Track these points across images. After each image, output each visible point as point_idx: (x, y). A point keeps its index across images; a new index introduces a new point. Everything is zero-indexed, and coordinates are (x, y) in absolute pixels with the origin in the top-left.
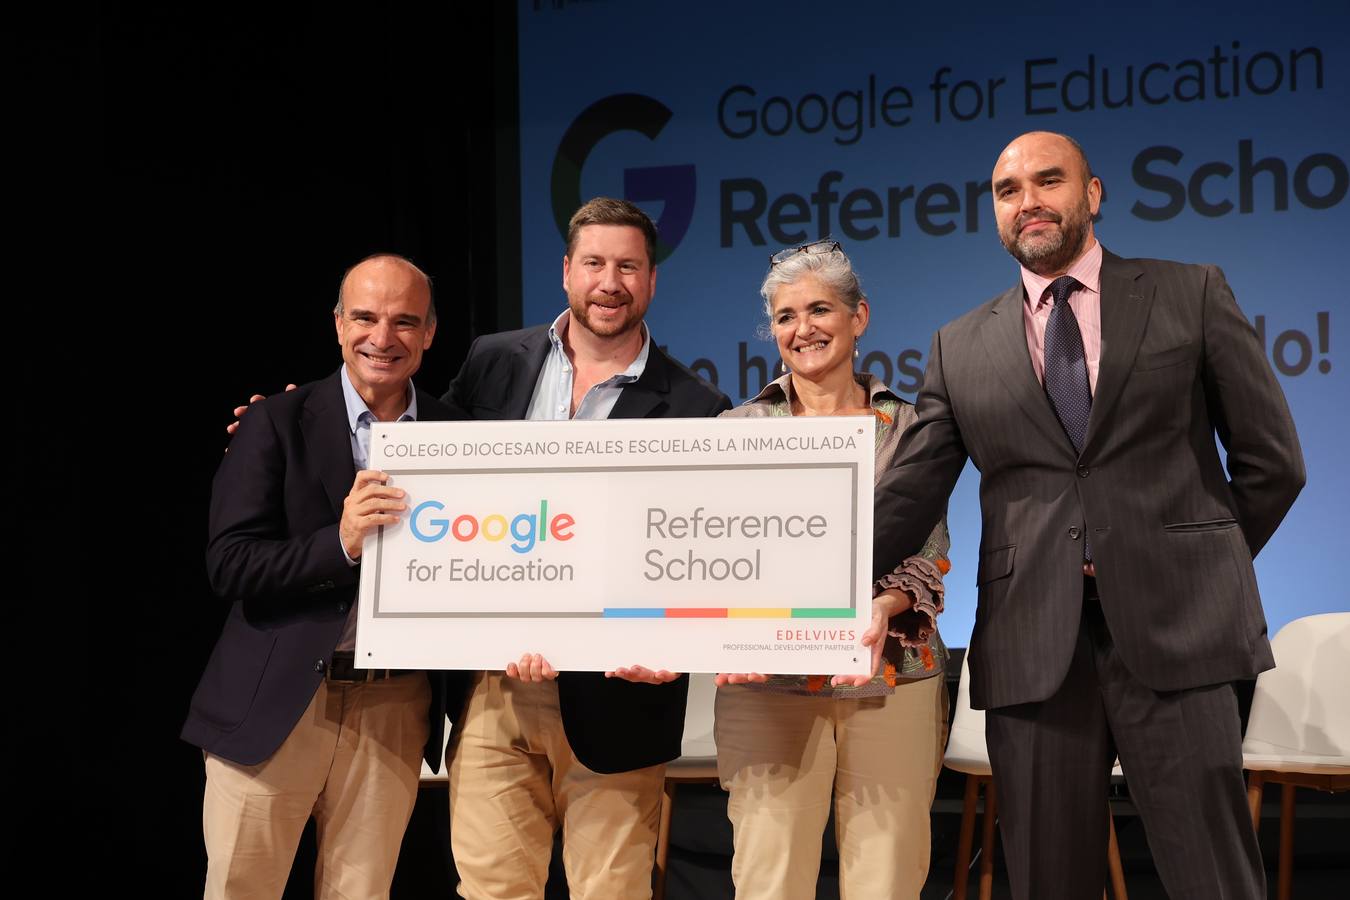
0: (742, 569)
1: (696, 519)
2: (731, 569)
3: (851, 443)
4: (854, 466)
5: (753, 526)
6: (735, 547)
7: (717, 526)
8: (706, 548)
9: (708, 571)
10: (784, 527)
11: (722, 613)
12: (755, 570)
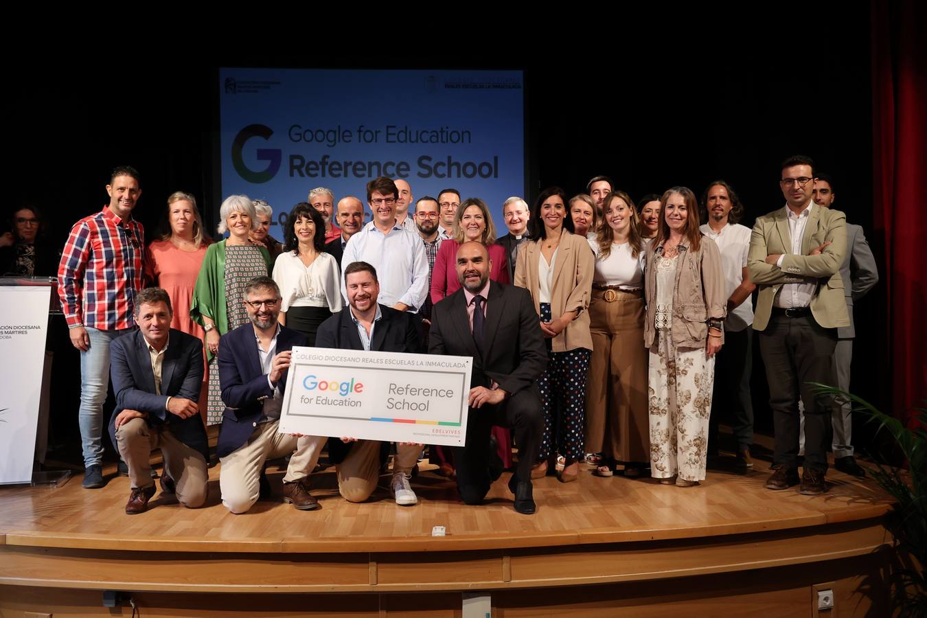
0: (422, 407)
1: (407, 388)
2: (418, 407)
3: (464, 366)
4: (464, 374)
5: (427, 392)
6: (420, 399)
7: (414, 391)
8: (410, 399)
9: (410, 407)
10: (438, 393)
11: (413, 422)
12: (427, 407)
